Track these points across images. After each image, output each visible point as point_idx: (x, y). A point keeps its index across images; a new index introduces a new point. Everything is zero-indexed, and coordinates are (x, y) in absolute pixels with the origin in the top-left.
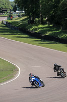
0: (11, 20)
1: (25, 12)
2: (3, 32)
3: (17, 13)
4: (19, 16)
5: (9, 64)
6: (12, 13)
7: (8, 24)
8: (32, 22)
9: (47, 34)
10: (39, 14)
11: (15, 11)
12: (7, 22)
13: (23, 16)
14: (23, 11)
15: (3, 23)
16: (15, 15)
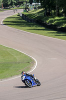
0: (27, 12)
1: (41, 4)
2: (19, 25)
3: (33, 5)
4: (35, 8)
5: (26, 56)
6: (28, 6)
7: (24, 17)
8: (48, 15)
9: (63, 26)
10: (55, 6)
11: (31, 4)
12: (23, 15)
13: (39, 8)
14: (40, 4)
15: (19, 15)
16: (32, 7)
